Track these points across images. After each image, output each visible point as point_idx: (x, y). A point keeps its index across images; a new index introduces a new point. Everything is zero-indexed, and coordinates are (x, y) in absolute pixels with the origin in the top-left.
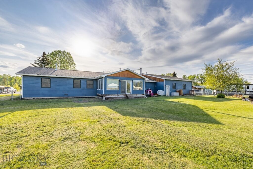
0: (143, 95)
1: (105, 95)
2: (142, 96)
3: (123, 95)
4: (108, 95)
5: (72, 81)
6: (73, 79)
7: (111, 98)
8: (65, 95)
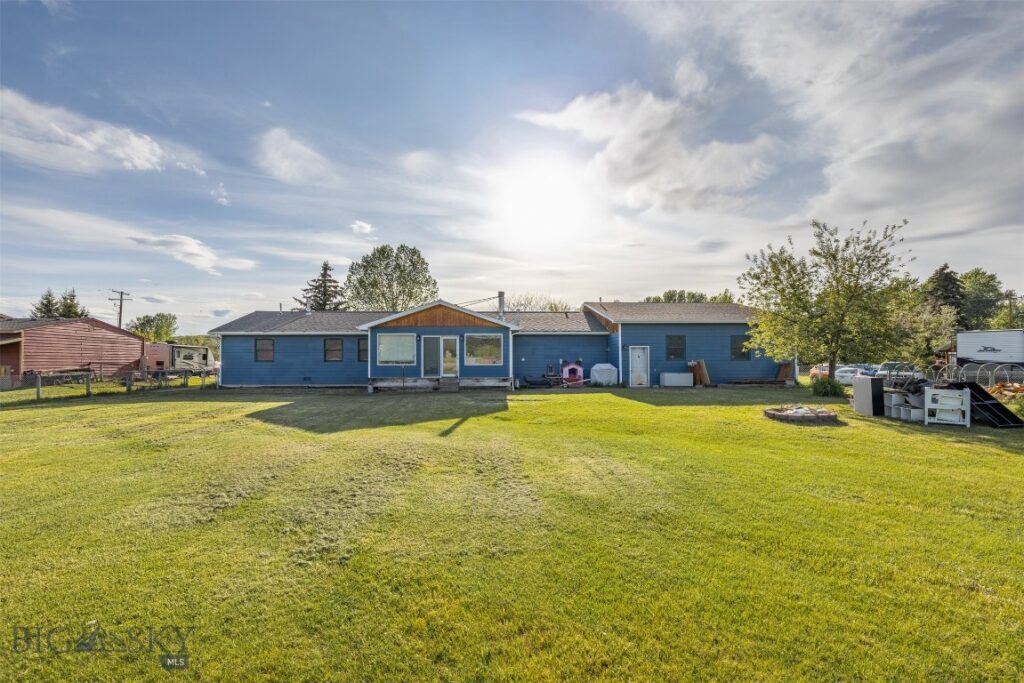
0: (505, 380)
1: (373, 380)
2: (501, 384)
3: (430, 380)
4: (382, 380)
5: (320, 344)
6: (323, 339)
7: (390, 389)
8: (305, 379)
